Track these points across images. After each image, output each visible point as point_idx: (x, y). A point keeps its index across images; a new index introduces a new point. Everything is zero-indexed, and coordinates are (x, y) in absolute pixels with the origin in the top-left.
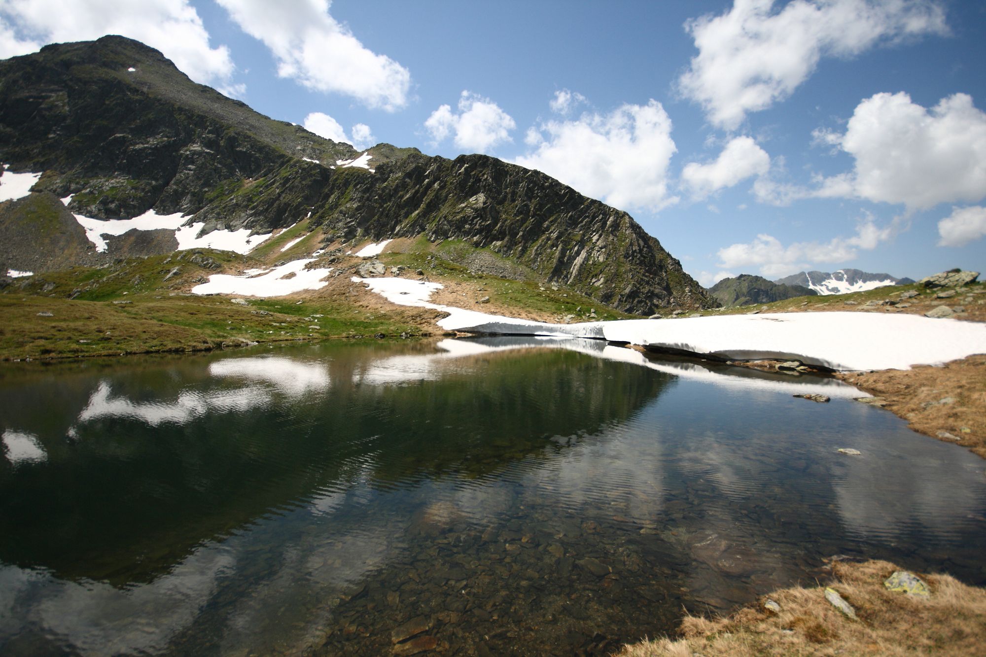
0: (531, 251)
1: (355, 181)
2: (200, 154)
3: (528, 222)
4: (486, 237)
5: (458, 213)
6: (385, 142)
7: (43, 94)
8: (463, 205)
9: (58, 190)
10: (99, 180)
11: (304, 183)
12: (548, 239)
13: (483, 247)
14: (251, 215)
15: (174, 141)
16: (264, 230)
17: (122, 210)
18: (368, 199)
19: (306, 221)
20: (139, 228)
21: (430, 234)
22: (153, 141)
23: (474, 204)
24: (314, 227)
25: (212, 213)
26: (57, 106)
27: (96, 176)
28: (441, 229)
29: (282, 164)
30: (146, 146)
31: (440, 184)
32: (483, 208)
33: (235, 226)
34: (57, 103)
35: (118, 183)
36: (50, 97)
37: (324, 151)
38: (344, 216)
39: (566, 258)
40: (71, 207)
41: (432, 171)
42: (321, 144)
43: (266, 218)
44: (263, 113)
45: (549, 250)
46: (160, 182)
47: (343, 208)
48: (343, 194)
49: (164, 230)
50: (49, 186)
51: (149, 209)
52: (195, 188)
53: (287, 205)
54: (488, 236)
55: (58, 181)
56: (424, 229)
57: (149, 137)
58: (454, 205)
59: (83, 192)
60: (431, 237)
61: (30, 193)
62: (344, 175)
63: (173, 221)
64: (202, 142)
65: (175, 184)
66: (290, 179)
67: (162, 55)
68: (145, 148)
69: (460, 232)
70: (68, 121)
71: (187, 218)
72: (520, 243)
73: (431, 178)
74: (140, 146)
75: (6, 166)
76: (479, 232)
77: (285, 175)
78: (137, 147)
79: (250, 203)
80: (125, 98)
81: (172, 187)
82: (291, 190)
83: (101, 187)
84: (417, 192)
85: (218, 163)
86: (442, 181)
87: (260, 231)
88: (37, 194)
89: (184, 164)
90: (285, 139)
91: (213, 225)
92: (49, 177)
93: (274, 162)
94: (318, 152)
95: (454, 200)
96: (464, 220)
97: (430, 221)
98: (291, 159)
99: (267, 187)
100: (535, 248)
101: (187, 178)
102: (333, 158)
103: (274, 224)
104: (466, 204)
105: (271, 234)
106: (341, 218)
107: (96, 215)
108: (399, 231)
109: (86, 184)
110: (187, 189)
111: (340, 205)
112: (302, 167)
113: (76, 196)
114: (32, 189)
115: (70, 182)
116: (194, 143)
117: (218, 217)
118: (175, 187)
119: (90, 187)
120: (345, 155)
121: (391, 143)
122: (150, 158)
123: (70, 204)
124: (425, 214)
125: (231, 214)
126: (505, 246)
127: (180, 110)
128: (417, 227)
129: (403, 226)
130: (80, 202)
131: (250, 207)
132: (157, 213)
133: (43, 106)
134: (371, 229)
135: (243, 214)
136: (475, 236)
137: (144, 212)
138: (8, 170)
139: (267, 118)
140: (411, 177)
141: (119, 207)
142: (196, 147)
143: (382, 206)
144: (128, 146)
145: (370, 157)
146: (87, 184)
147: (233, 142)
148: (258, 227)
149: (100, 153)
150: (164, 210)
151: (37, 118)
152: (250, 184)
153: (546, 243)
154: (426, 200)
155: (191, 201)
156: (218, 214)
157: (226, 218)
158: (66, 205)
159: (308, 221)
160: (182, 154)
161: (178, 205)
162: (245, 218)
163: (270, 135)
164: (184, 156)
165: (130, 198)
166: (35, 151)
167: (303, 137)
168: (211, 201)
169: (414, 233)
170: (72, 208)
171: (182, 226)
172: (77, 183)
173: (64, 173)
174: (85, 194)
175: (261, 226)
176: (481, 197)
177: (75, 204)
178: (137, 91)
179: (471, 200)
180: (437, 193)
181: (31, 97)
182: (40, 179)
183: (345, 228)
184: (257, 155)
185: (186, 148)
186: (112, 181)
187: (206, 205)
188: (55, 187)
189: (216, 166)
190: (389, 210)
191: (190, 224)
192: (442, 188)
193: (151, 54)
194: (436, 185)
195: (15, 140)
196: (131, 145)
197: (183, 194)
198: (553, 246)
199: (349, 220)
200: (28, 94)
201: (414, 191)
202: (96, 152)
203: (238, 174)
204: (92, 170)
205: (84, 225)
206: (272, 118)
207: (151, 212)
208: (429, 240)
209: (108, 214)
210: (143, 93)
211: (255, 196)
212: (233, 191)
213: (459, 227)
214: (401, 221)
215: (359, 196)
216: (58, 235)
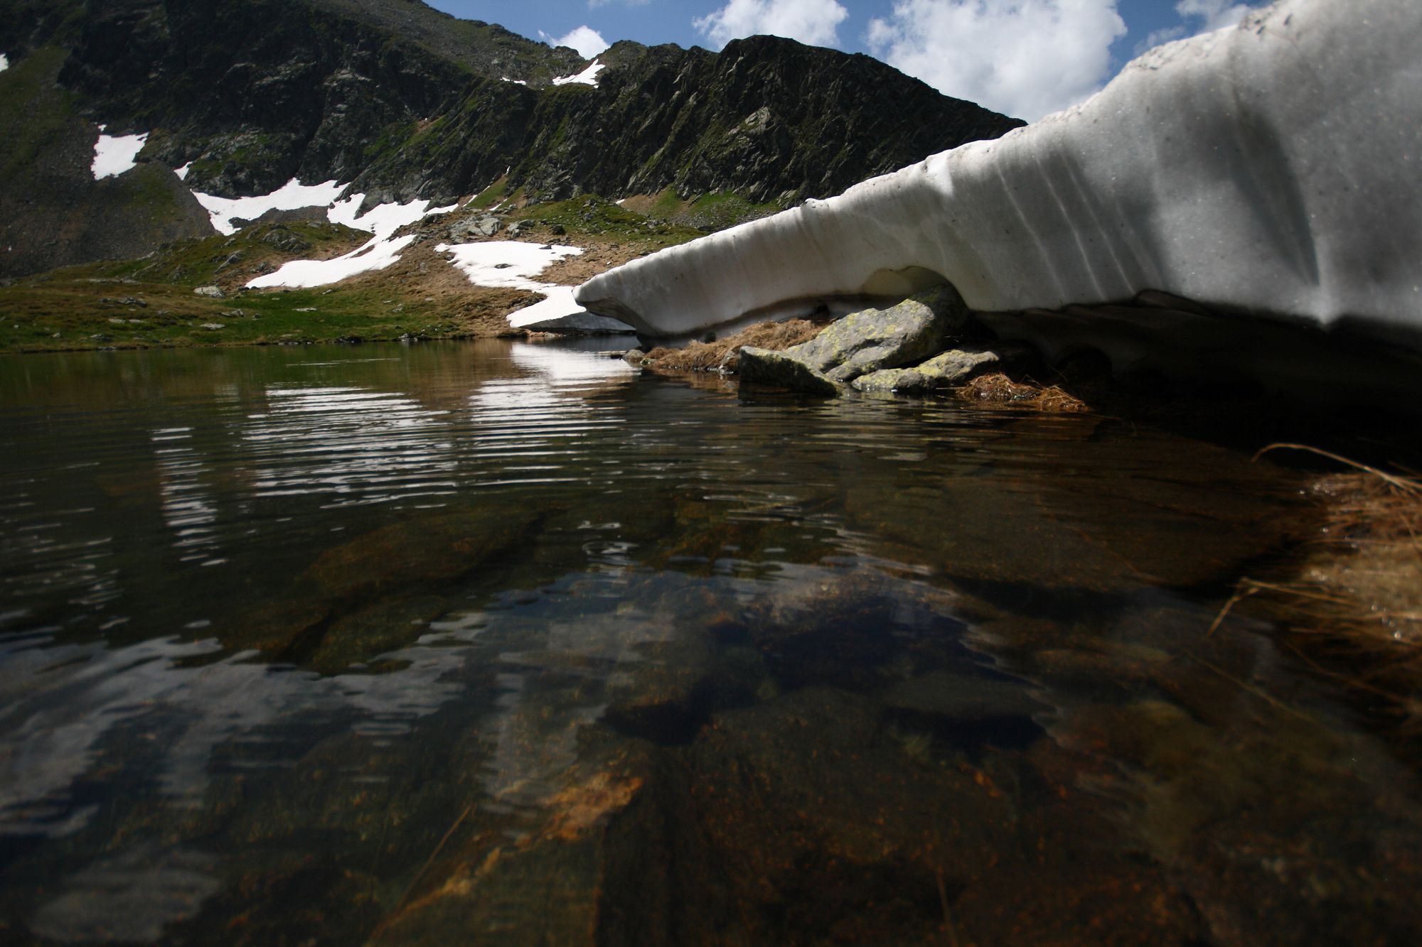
1: (572, 107)
2: (350, 84)
3: (843, 151)
4: (770, 185)
5: (726, 145)
6: (626, 39)
7: (135, 12)
8: (734, 131)
9: (170, 157)
10: (222, 138)
11: (499, 117)
13: (765, 202)
14: (428, 177)
15: (315, 66)
16: (447, 199)
17: (256, 182)
18: (588, 135)
19: (504, 179)
20: (280, 208)
21: (682, 186)
22: (285, 70)
23: (752, 127)
24: (512, 188)
25: (374, 178)
26: (154, 28)
27: (217, 132)
28: (698, 175)
29: (469, 90)
30: (276, 78)
31: (697, 96)
32: (766, 132)
33: (407, 196)
34: (153, 24)
35: (246, 140)
36: (144, 15)
37: (534, 65)
38: (556, 167)
40: (189, 181)
41: (685, 75)
42: (531, 52)
43: (448, 179)
44: (442, 10)
46: (302, 134)
47: (553, 154)
48: (554, 130)
49: (313, 208)
50: (158, 153)
51: (291, 178)
52: (349, 141)
53: (476, 156)
54: (773, 182)
55: (169, 144)
56: (672, 179)
57: (280, 64)
58: (719, 133)
59: (202, 157)
60: (682, 192)
61: (135, 164)
62: (555, 99)
63: (324, 193)
64: (353, 66)
65: (322, 136)
66: (479, 113)
68: (277, 82)
69: (729, 178)
70: (171, 51)
71: (342, 188)
72: (827, 190)
73: (684, 87)
74: (268, 80)
75: (102, 127)
76: (759, 176)
77: (472, 108)
78: (264, 82)
79: (425, 158)
81: (318, 140)
82: (480, 131)
83: (225, 149)
84: (661, 115)
85: (377, 97)
86: (700, 92)
87: (442, 202)
88: (144, 165)
89: (332, 104)
90: (474, 50)
91: (376, 196)
92: (158, 138)
93: (456, 88)
94: (524, 66)
95: (720, 124)
96: (735, 158)
97: (682, 163)
98: (481, 80)
99: (448, 129)
101: (337, 125)
102: (547, 74)
103: (459, 190)
104: (738, 128)
105: (457, 205)
106: (550, 170)
107: (223, 191)
108: (634, 184)
110: (339, 142)
111: (550, 149)
112: (496, 91)
113: (194, 164)
114: (138, 158)
115: (184, 144)
116: (342, 67)
117: (383, 185)
118: (321, 140)
119: (210, 150)
120: (566, 68)
121: (634, 39)
122: (284, 97)
123: (187, 177)
124: (673, 153)
125: (401, 178)
127: (319, 15)
128: (662, 176)
129: (639, 175)
130: (199, 172)
131: (426, 164)
132: (301, 184)
133: (136, 30)
134: (593, 185)
135: (417, 177)
136: (753, 184)
137: (285, 183)
138: (105, 132)
139: (448, 17)
140: (651, 91)
141: (251, 176)
142: (345, 74)
143: (607, 144)
144: (253, 82)
145: (602, 66)
146: (206, 145)
147: (396, 59)
148: (439, 195)
149: (217, 97)
150: (310, 178)
151: (131, 49)
152: (424, 128)
154: (676, 128)
155: (345, 161)
156: (383, 178)
157: (393, 184)
158: (182, 179)
159: (506, 179)
160: (327, 87)
161: (328, 168)
162: (420, 182)
163: (451, 44)
164: (330, 90)
165: (264, 161)
166: (136, 101)
167: (501, 44)
168: (373, 158)
169: (656, 186)
170: (191, 183)
171: (337, 200)
172: (194, 145)
173: (175, 132)
174: (205, 161)
175: (443, 193)
176: (764, 114)
177: (193, 177)
179: (747, 121)
180: (693, 113)
181: (119, 18)
182: (146, 142)
183: (555, 186)
184: (432, 79)
185: (331, 78)
186: (239, 138)
187: (367, 165)
188: (165, 152)
189: (375, 102)
190: (618, 151)
191: (346, 196)
192: (701, 103)
194: (691, 100)
195: (108, 86)
196: (257, 79)
197: (334, 151)
199: (561, 172)
200: (115, 15)
201: (656, 113)
202: (212, 95)
203: (408, 112)
204: (212, 124)
205: (207, 207)
206: (457, 17)
207: (294, 182)
208: (680, 196)
209: (237, 190)
211: (433, 145)
212: (401, 141)
213: (727, 170)
214: (636, 168)
215: (575, 131)
216: (175, 223)
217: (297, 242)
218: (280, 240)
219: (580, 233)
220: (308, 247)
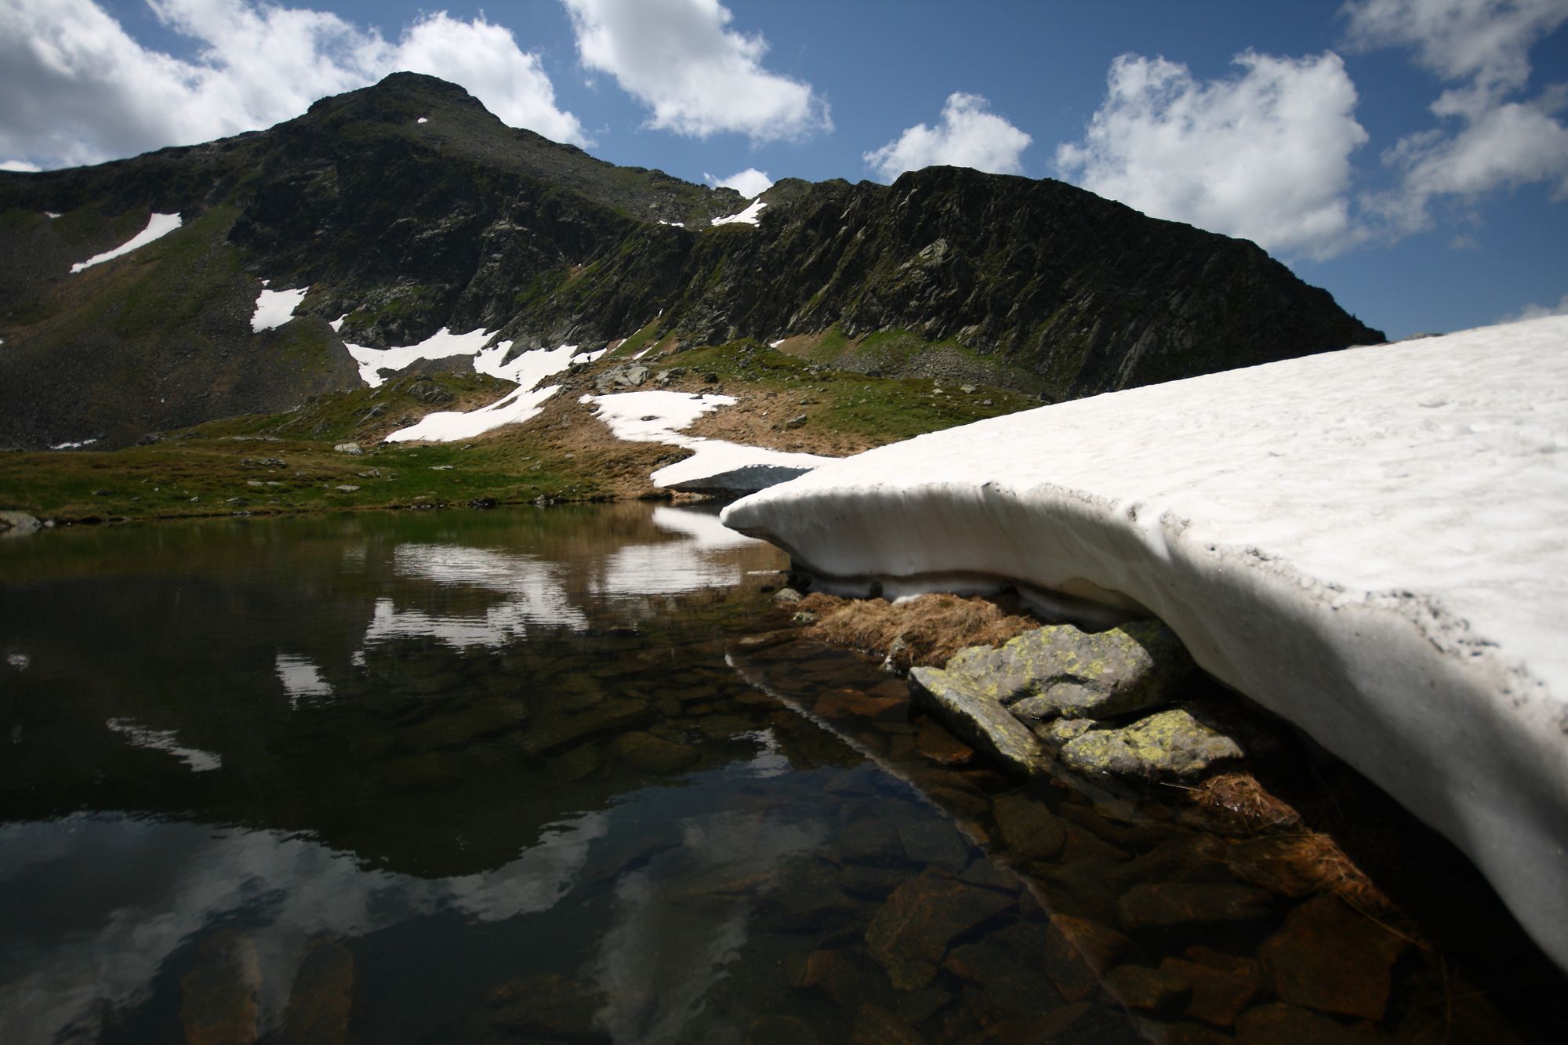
0: (1037, 338)
1: (731, 246)
2: (507, 234)
3: (1031, 282)
4: (948, 320)
5: (898, 280)
6: (789, 177)
7: (308, 173)
8: (907, 265)
9: (327, 310)
10: (378, 290)
11: (654, 260)
12: (1073, 312)
13: (942, 339)
14: (578, 323)
15: (475, 218)
16: (595, 344)
17: (407, 332)
18: (746, 274)
19: (656, 322)
20: (428, 357)
21: (848, 324)
22: (445, 224)
23: (927, 260)
24: (664, 331)
25: (523, 325)
26: (324, 188)
27: (375, 285)
28: (867, 312)
29: (625, 234)
30: (436, 231)
31: (866, 231)
32: (942, 265)
33: (555, 342)
34: (324, 183)
35: (401, 291)
36: (316, 175)
37: (692, 207)
38: (711, 308)
39: (1109, 347)
40: (343, 333)
41: (852, 210)
42: (690, 195)
43: (598, 323)
45: (1073, 334)
46: (456, 284)
47: (709, 295)
48: (711, 271)
49: (460, 356)
50: (316, 305)
51: (441, 327)
52: (501, 290)
53: (629, 299)
54: (951, 317)
55: (327, 297)
56: (837, 317)
57: (441, 219)
58: (890, 268)
59: (358, 309)
60: (848, 330)
61: (292, 317)
62: (713, 239)
63: (472, 342)
64: (511, 216)
65: (476, 285)
66: (634, 257)
67: (464, 91)
68: (436, 235)
69: (901, 315)
70: (338, 209)
71: (491, 335)
72: (1014, 324)
73: (852, 222)
74: (428, 234)
75: (266, 282)
76: (935, 311)
77: (627, 252)
78: (425, 235)
79: (576, 303)
80: (410, 164)
81: (472, 290)
82: (634, 275)
83: (380, 301)
84: (826, 252)
85: (533, 245)
86: (870, 226)
87: (590, 347)
88: (301, 317)
89: (488, 254)
90: (632, 195)
91: (524, 343)
92: (317, 292)
93: (612, 233)
94: (683, 208)
95: (891, 258)
96: (908, 293)
97: (848, 300)
98: (638, 224)
99: (601, 274)
100: (1045, 332)
101: (491, 274)
102: (706, 215)
103: (608, 335)
104: (912, 262)
105: (605, 350)
106: (705, 311)
108: (795, 324)
109: (361, 298)
110: (491, 291)
111: (706, 290)
112: (653, 234)
113: (349, 316)
114: (296, 312)
115: (342, 297)
116: (501, 218)
117: (531, 333)
118: (474, 289)
119: (366, 302)
120: (726, 209)
121: (799, 177)
122: (442, 249)
123: (341, 329)
124: (839, 290)
125: (550, 324)
126: (985, 334)
127: (482, 169)
128: (825, 314)
129: (801, 314)
130: (353, 324)
131: (576, 309)
132: (451, 333)
133: (307, 190)
134: (750, 325)
135: (566, 322)
136: (928, 320)
137: (434, 333)
138: (268, 287)
139: (609, 165)
140: (815, 228)
141: (402, 327)
142: (503, 225)
143: (767, 283)
144: (414, 235)
145: (764, 205)
146: (363, 297)
147: (553, 208)
148: (587, 340)
149: (378, 251)
150: (460, 327)
151: (301, 208)
152: (577, 274)
153: (1069, 319)
154: (842, 263)
155: (496, 309)
156: (532, 325)
157: (542, 330)
158: (337, 330)
159: (659, 322)
160: (484, 238)
161: (479, 316)
162: (569, 328)
163: (610, 192)
164: (487, 240)
165: (417, 312)
166: (300, 257)
167: (660, 188)
168: (524, 305)
169: (820, 325)
170: (344, 335)
171: (483, 348)
172: (351, 298)
173: (335, 285)
174: (361, 312)
175: (592, 338)
176: (941, 247)
177: (347, 328)
178: (426, 150)
179: (921, 254)
180: (861, 248)
181: (293, 179)
182: (305, 296)
183: (710, 328)
184: (589, 226)
185: (489, 229)
186: (395, 290)
187: (517, 312)
188: (323, 306)
189: (530, 251)
190: (779, 289)
191: (494, 344)
192: (870, 238)
193: (449, 93)
194: (859, 234)
195: (275, 243)
196: (418, 232)
197: (486, 299)
198: (1082, 324)
199: (716, 313)
200: (287, 176)
201: (821, 249)
202: (373, 249)
203: (562, 258)
204: (371, 277)
205: (357, 358)
206: (617, 165)
207: (444, 331)
208: (846, 334)
210: (434, 153)
211: (584, 290)
212: (553, 287)
213: (898, 307)
214: (798, 307)
215: (733, 271)
216: (324, 374)
217: (440, 393)
218: (424, 392)
219: (735, 380)
220: (451, 398)
